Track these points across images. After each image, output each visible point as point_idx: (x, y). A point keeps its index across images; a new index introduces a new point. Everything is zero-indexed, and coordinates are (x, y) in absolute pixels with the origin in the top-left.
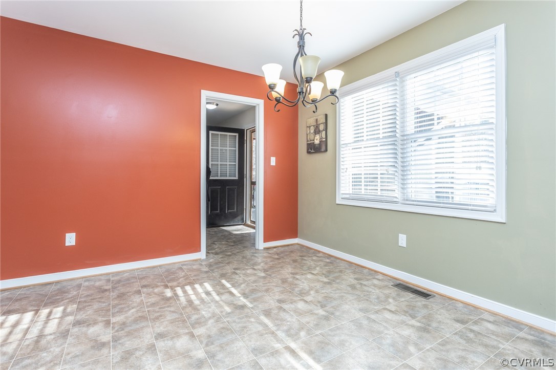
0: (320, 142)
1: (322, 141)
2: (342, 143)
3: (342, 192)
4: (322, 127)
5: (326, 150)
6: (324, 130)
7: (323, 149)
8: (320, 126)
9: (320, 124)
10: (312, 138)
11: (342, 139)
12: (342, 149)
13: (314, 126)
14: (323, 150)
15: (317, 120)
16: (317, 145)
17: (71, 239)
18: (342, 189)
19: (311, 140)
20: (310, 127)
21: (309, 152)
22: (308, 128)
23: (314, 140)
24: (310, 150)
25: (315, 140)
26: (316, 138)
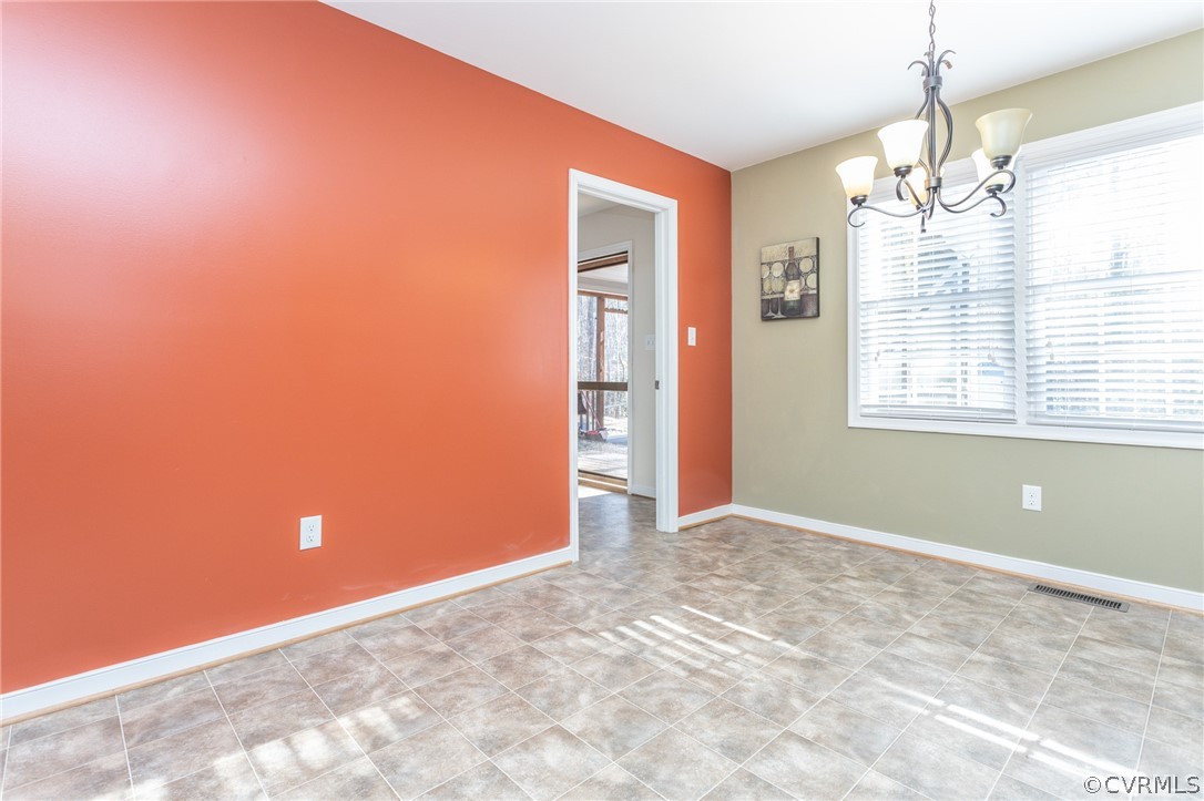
0: (801, 296)
1: (808, 295)
2: (862, 299)
3: (862, 402)
4: (806, 266)
5: (818, 315)
6: (812, 272)
7: (811, 311)
8: (802, 263)
9: (801, 259)
10: (778, 286)
11: (861, 291)
12: (862, 313)
13: (782, 262)
14: (809, 313)
15: (791, 250)
16: (792, 304)
17: (311, 532)
18: (862, 395)
19: (773, 293)
20: (770, 264)
21: (765, 318)
22: (765, 268)
23: (783, 292)
24: (771, 314)
25: (787, 293)
26: (789, 288)
